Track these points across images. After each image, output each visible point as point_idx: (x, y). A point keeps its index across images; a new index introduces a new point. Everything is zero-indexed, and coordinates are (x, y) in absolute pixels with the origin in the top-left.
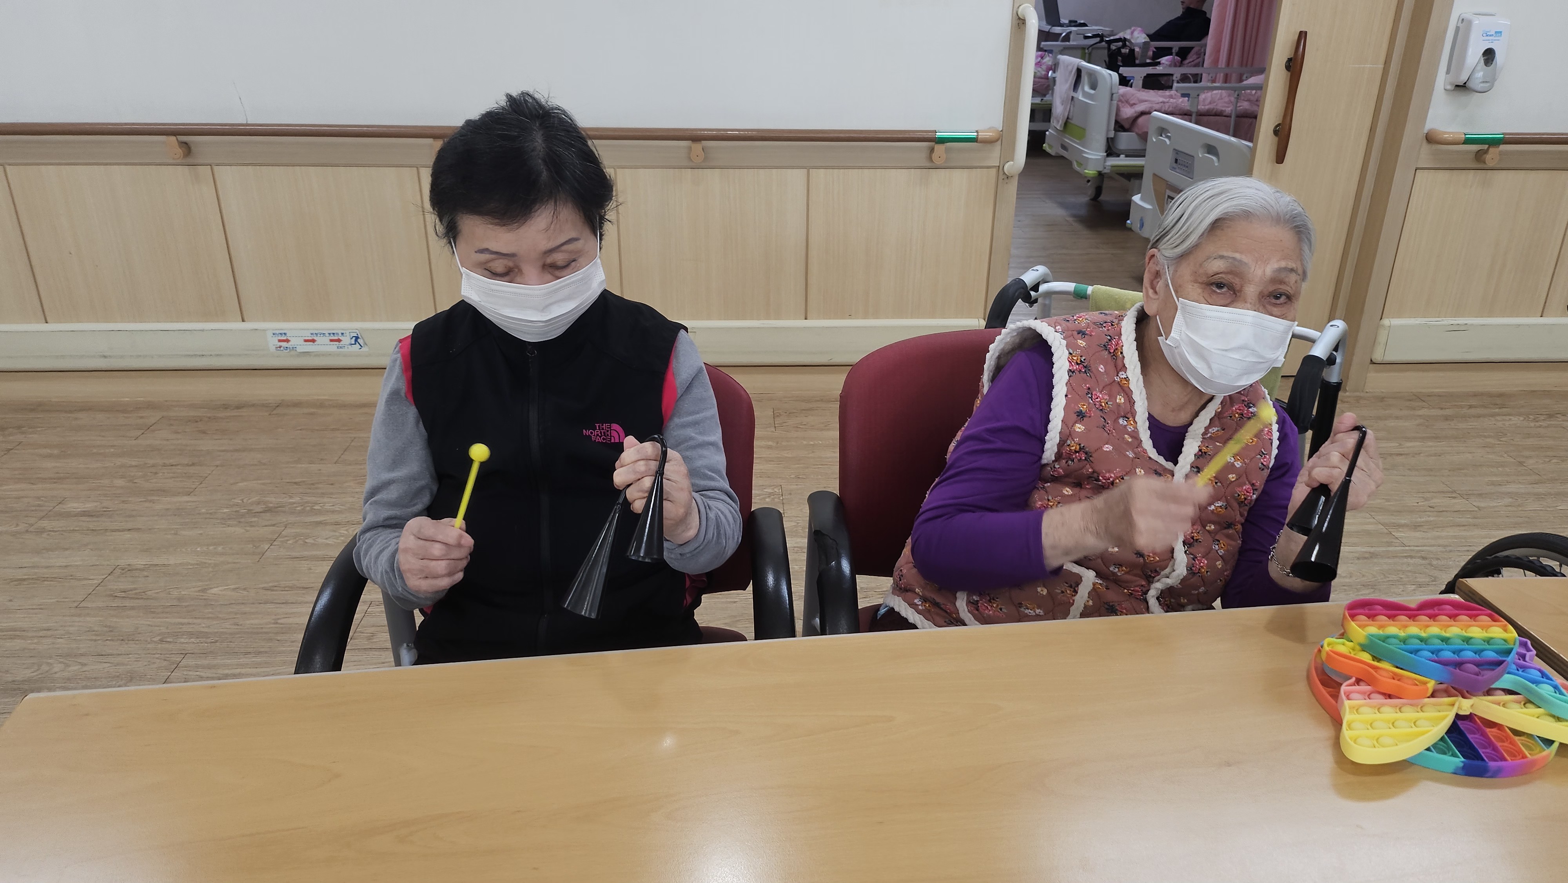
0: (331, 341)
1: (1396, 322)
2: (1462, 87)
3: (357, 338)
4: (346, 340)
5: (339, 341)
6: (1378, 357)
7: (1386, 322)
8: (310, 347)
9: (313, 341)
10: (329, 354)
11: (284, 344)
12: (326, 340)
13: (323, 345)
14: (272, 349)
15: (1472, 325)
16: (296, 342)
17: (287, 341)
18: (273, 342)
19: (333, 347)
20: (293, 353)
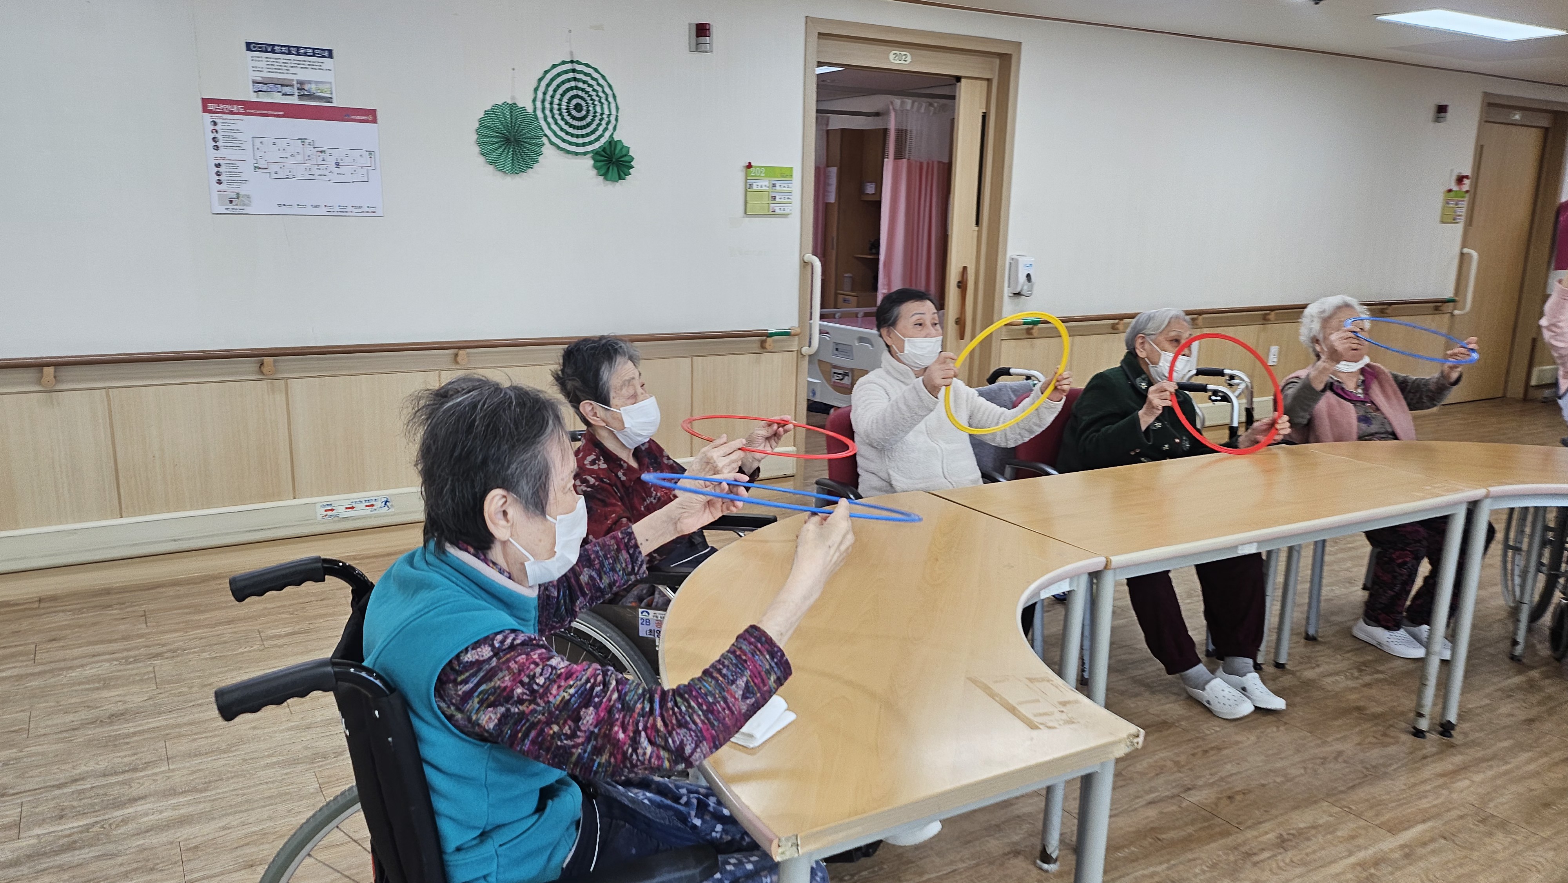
0: (367, 506)
2: (1019, 294)
3: (387, 501)
4: (378, 504)
5: (372, 505)
8: (350, 513)
9: (353, 508)
10: (364, 517)
11: (329, 513)
12: (363, 506)
13: (361, 510)
14: (319, 517)
16: (340, 510)
17: (332, 510)
18: (322, 511)
19: (368, 511)
20: (336, 519)
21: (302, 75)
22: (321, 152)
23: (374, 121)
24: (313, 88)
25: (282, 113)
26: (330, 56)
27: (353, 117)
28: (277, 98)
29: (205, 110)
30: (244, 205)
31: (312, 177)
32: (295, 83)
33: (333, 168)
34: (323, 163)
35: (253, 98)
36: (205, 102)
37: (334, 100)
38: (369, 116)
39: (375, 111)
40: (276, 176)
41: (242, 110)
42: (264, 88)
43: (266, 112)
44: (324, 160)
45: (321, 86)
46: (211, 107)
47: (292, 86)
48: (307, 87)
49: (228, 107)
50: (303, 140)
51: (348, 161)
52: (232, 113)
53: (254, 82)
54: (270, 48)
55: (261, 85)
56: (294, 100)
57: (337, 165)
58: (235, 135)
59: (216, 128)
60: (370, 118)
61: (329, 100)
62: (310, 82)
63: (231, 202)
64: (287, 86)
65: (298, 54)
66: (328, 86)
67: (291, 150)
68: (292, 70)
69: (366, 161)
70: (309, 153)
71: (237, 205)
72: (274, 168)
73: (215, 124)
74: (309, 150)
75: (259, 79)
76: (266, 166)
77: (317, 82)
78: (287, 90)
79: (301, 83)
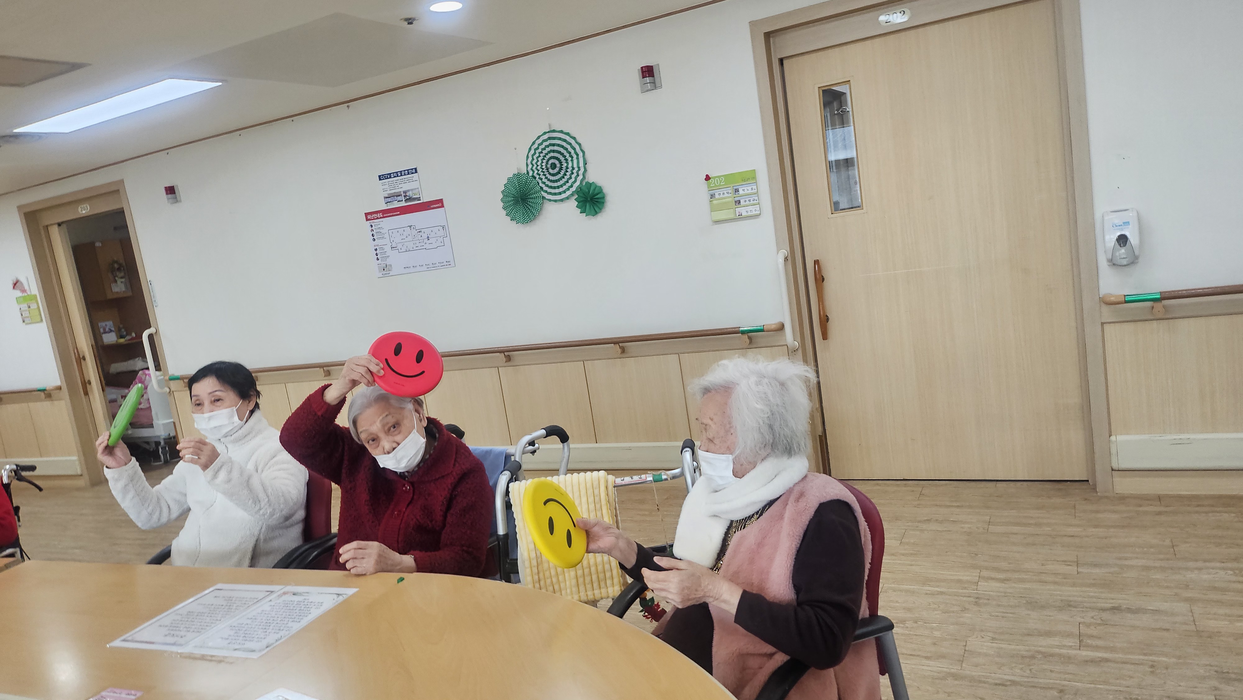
1: (1120, 438)
6: (1115, 466)
7: (1113, 438)
15: (1194, 439)
21: (405, 187)
22: (419, 232)
23: (443, 206)
24: (410, 194)
25: (399, 213)
26: (416, 172)
27: (432, 207)
28: (396, 205)
29: (367, 220)
30: (390, 271)
31: (417, 248)
32: (402, 193)
33: (426, 241)
34: (421, 238)
35: (384, 207)
36: (366, 214)
37: (421, 198)
38: (439, 203)
39: (442, 200)
40: (401, 251)
41: (381, 216)
42: (389, 200)
43: (392, 214)
44: (421, 236)
45: (414, 192)
46: (369, 217)
47: (401, 195)
48: (408, 194)
49: (376, 215)
50: (410, 227)
51: (432, 235)
52: (378, 218)
53: (386, 198)
54: (388, 176)
55: (389, 198)
56: (403, 204)
57: (428, 238)
58: (381, 231)
59: (373, 228)
60: (440, 205)
61: (419, 199)
62: (408, 191)
63: (384, 270)
64: (399, 196)
65: (401, 175)
66: (417, 190)
67: (405, 234)
68: (400, 186)
69: (441, 233)
70: (414, 234)
71: (386, 271)
72: (399, 246)
73: (372, 226)
74: (414, 232)
75: (387, 195)
76: (396, 246)
77: (412, 190)
78: (399, 198)
79: (405, 192)
